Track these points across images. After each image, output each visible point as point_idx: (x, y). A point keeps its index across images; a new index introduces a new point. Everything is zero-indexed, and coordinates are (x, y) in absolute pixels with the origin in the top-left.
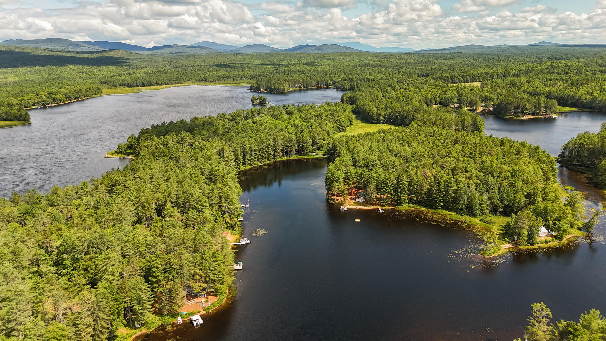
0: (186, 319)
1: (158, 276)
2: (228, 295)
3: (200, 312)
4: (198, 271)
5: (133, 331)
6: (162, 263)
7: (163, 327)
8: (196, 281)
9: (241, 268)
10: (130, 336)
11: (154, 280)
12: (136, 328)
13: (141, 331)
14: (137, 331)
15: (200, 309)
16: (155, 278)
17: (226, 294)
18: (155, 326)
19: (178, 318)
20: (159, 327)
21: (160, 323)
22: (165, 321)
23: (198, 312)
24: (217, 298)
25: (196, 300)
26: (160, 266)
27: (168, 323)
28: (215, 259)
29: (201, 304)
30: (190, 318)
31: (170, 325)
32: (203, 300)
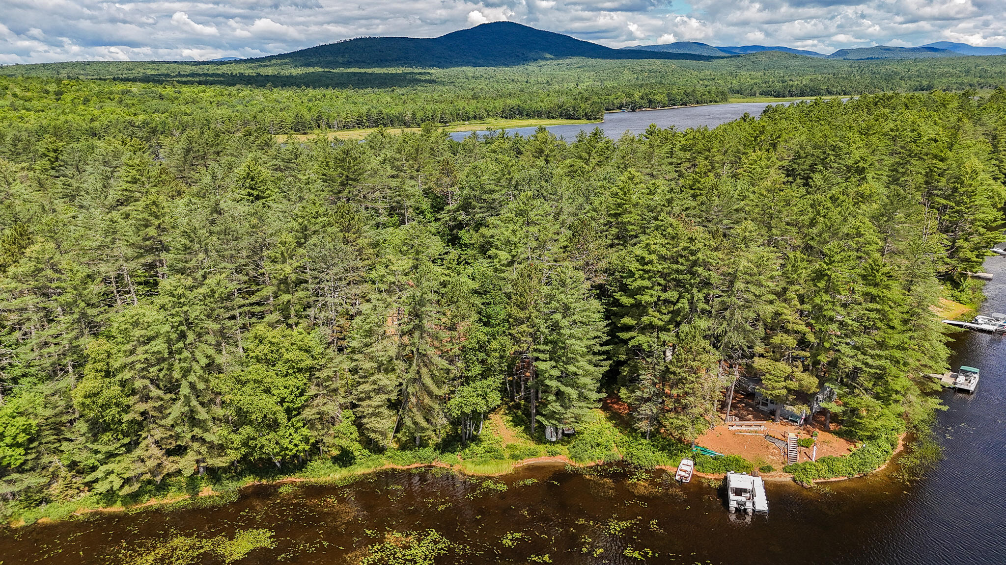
0: (710, 476)
1: (641, 290)
2: (899, 455)
3: (768, 469)
4: (790, 315)
5: (532, 445)
6: (664, 251)
7: (620, 470)
8: (778, 353)
9: (972, 388)
10: (514, 457)
11: (626, 300)
12: (541, 439)
13: (553, 454)
14: (541, 448)
15: (772, 459)
16: (631, 294)
17: (893, 446)
18: (600, 457)
19: (685, 461)
20: (610, 464)
21: (618, 454)
22: (634, 451)
23: (762, 469)
24: (852, 447)
25: (765, 427)
26: (654, 257)
27: (644, 462)
28: (873, 291)
29: (782, 445)
30: (726, 478)
31: (647, 471)
32: (792, 435)
